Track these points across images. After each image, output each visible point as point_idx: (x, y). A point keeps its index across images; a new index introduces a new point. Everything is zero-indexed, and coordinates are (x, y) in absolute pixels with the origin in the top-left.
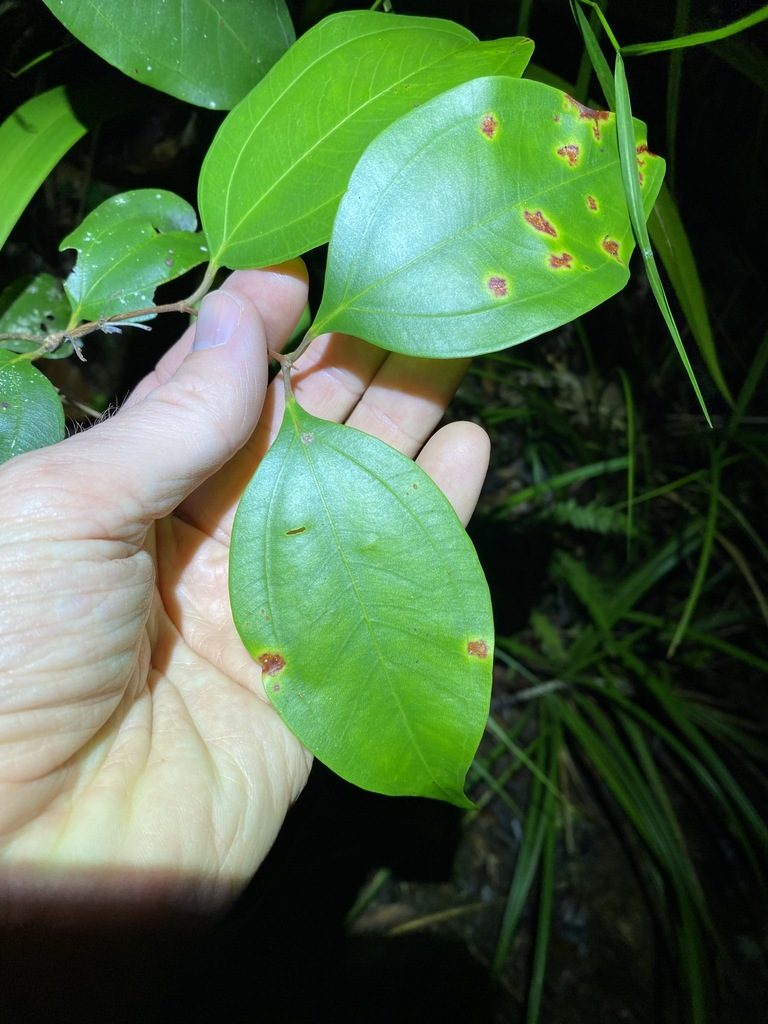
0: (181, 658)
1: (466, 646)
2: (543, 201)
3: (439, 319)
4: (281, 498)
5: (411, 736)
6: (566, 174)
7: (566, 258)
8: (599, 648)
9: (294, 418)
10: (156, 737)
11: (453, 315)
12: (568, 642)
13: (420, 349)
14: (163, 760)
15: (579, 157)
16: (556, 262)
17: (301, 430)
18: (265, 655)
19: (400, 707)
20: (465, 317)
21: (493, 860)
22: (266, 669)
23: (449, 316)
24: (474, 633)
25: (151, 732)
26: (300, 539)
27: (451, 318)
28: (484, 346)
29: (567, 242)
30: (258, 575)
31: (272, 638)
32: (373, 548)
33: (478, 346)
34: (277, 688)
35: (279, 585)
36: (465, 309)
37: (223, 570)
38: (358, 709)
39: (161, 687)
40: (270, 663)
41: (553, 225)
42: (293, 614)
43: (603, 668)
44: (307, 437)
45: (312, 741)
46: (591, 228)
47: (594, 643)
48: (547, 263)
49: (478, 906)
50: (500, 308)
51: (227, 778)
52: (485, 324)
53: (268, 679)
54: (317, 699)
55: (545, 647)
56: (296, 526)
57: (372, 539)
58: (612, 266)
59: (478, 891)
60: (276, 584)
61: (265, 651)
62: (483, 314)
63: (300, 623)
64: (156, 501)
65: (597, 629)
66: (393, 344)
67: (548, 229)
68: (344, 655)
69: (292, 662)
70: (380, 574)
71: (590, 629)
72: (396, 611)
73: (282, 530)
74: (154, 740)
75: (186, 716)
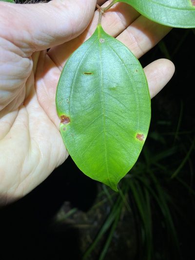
0: (33, 103)
1: (136, 135)
3: (167, 8)
4: (86, 60)
5: (106, 161)
9: (99, 32)
10: (13, 128)
11: (173, 8)
13: (155, 18)
14: (11, 138)
17: (101, 37)
18: (63, 116)
19: (106, 149)
20: (177, 10)
22: (62, 122)
23: (171, 7)
24: (141, 131)
25: (11, 126)
26: (89, 77)
27: (172, 9)
28: (181, 25)
30: (69, 86)
31: (68, 111)
32: (114, 89)
33: (178, 24)
34: (64, 129)
35: (76, 92)
36: (179, 7)
37: (57, 78)
38: (91, 146)
39: (22, 111)
40: (64, 119)
42: (78, 104)
44: (102, 40)
45: (72, 152)
50: (193, 11)
51: (34, 152)
52: (184, 16)
53: (62, 125)
54: (78, 138)
56: (88, 71)
57: (114, 86)
60: (75, 91)
61: (64, 115)
62: (185, 11)
63: (80, 109)
64: (38, 39)
66: (145, 13)
68: (92, 125)
69: (73, 122)
70: (114, 99)
72: (115, 115)
73: (83, 71)
74: (11, 130)
75: (27, 125)
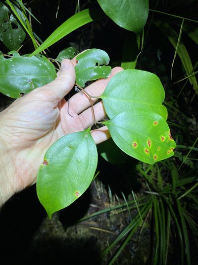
1: (76, 192)
2: (153, 141)
4: (73, 140)
5: (53, 197)
6: (159, 141)
7: (148, 152)
8: (171, 191)
11: (125, 142)
12: (165, 185)
13: (116, 141)
15: (164, 140)
16: (146, 150)
18: (46, 161)
19: (57, 190)
20: (126, 144)
21: (122, 225)
24: (80, 191)
26: (70, 149)
29: (150, 150)
30: (58, 148)
31: (50, 159)
33: (124, 150)
34: (42, 167)
35: (59, 152)
38: (50, 184)
41: (151, 145)
42: (56, 159)
43: (170, 195)
44: (87, 136)
45: (38, 182)
46: (156, 151)
47: (170, 189)
48: (145, 149)
49: (113, 233)
50: (132, 148)
52: (128, 148)
54: (46, 176)
55: (158, 184)
56: (71, 146)
57: (80, 160)
58: (153, 160)
59: (116, 230)
62: (129, 146)
63: (56, 162)
65: (172, 186)
67: (149, 145)
68: (57, 173)
69: (48, 166)
70: (75, 167)
71: (171, 185)
72: (71, 175)
73: (68, 145)
